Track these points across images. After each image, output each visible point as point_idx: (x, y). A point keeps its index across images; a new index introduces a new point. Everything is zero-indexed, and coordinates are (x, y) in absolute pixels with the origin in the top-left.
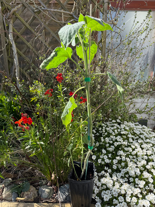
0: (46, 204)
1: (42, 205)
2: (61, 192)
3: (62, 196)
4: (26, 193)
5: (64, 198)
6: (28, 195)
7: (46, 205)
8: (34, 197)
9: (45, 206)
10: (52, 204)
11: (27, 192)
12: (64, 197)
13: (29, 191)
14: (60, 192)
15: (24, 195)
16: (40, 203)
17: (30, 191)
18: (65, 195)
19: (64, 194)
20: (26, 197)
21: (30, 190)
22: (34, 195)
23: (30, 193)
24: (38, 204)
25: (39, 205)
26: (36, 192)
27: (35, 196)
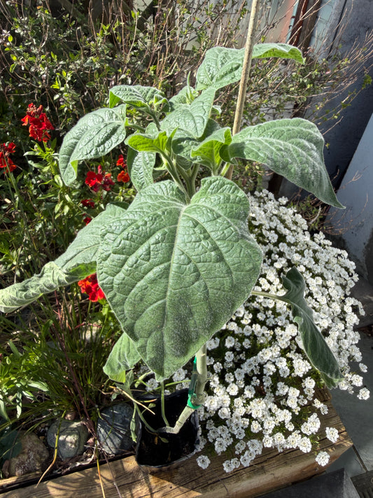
0: (77, 475)
1: (68, 480)
2: (105, 431)
3: (112, 441)
4: (16, 461)
5: (117, 446)
6: (23, 463)
7: (77, 477)
8: (40, 462)
9: (75, 481)
10: (91, 469)
11: (17, 456)
12: (117, 441)
13: (23, 453)
14: (102, 431)
15: (13, 466)
16: (61, 475)
17: (26, 450)
18: (119, 437)
19: (116, 435)
20: (19, 472)
21: (24, 449)
22: (38, 456)
23: (25, 457)
24: (58, 483)
25: (61, 484)
26: (41, 448)
27: (41, 457)
